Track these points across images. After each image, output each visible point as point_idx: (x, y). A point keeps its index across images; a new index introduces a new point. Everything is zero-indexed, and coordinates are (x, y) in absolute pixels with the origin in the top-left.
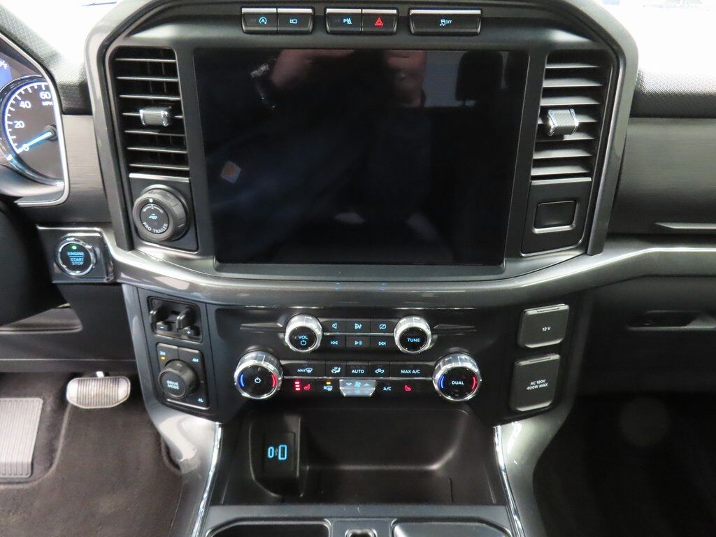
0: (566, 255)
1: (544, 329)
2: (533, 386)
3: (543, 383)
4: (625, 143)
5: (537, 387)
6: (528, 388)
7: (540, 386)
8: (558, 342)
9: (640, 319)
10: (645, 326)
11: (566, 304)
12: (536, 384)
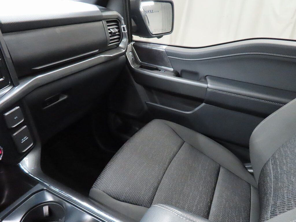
0: (8, 89)
1: (15, 118)
2: (23, 141)
3: (26, 138)
4: (7, 46)
5: (25, 140)
6: (22, 142)
7: (26, 139)
8: (23, 121)
9: (45, 104)
10: (47, 106)
11: (17, 106)
12: (24, 139)
